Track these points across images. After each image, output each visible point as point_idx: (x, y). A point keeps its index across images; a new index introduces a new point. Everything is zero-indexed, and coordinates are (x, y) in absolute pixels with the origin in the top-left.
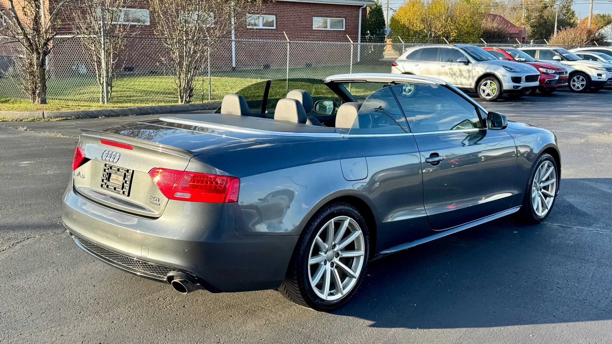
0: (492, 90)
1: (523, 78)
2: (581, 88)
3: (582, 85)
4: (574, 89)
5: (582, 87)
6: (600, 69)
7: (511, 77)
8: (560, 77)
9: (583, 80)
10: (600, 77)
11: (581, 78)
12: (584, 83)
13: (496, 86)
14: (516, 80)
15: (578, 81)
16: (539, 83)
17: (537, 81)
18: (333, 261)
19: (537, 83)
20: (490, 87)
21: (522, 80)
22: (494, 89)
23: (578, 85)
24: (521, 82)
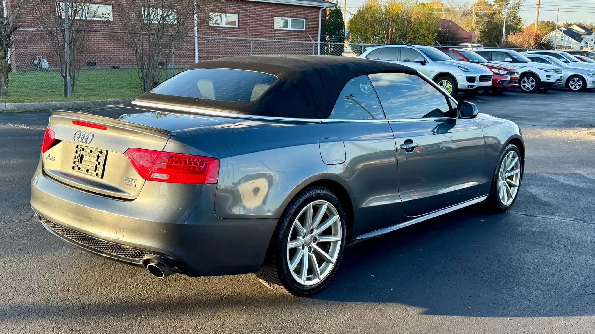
0: (448, 89)
1: (478, 78)
2: (531, 89)
3: (532, 86)
4: (525, 90)
5: (532, 87)
6: (548, 70)
7: (466, 77)
8: (511, 78)
9: (532, 81)
10: (549, 78)
11: (531, 79)
12: (534, 84)
13: (451, 85)
14: (471, 79)
15: (528, 82)
16: (492, 83)
17: (490, 81)
18: (310, 246)
19: (490, 83)
20: (446, 86)
21: (476, 80)
22: (449, 88)
23: (528, 86)
24: (476, 82)
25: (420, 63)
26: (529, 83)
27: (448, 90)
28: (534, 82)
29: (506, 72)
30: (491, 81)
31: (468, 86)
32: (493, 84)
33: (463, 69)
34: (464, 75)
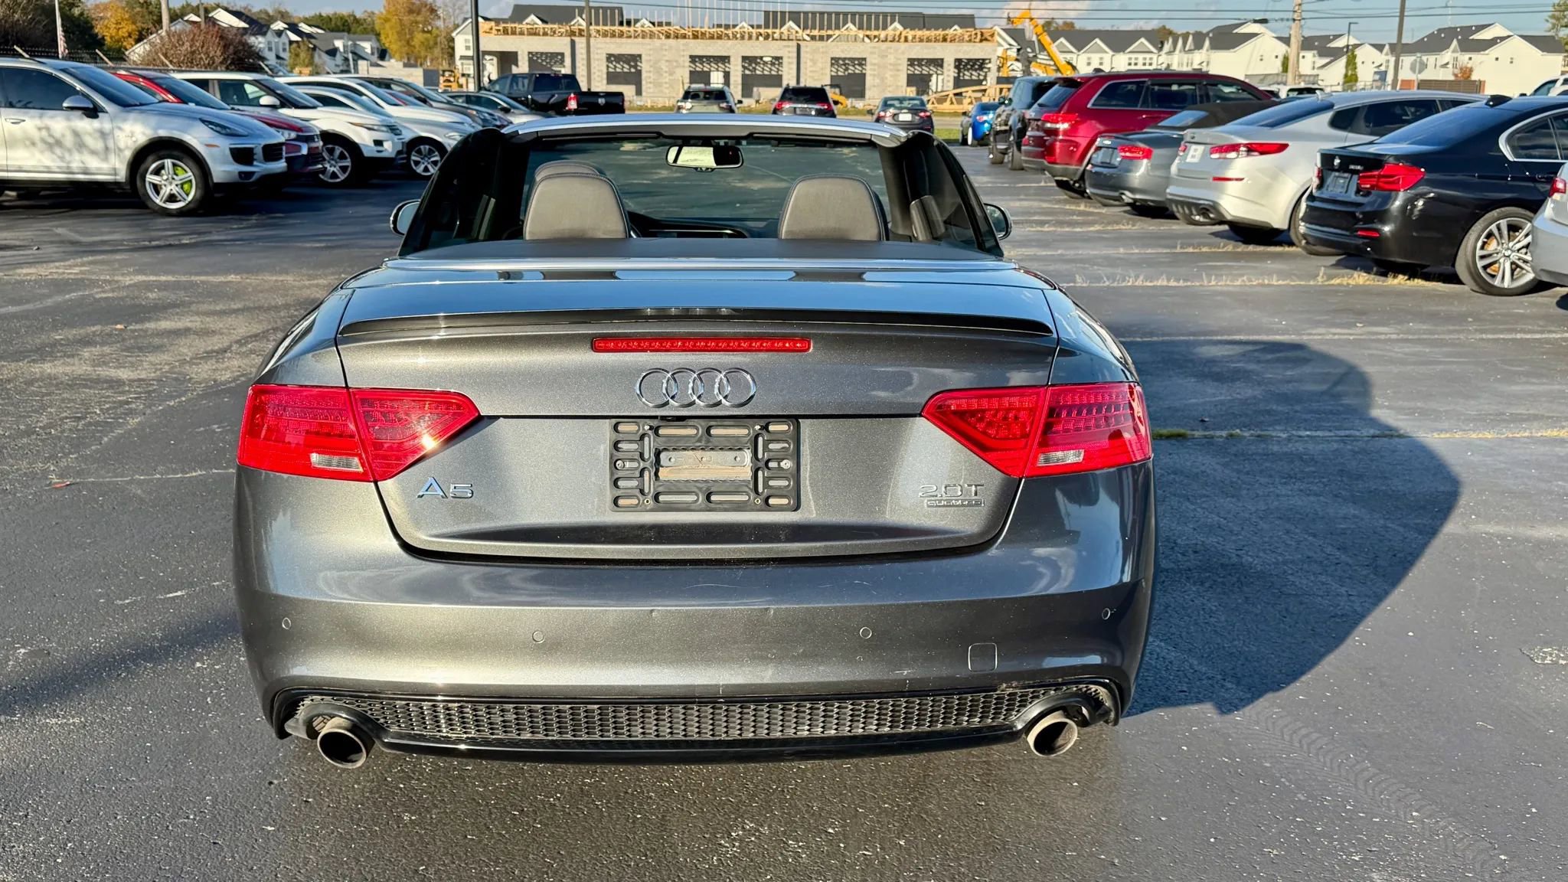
0: (182, 185)
1: (259, 151)
2: (342, 177)
3: (344, 169)
4: (326, 179)
5: (345, 172)
6: (376, 127)
7: (231, 149)
8: (310, 149)
9: (342, 157)
10: (380, 148)
11: (338, 150)
12: (347, 163)
13: (190, 173)
14: (242, 156)
15: (333, 159)
16: (285, 164)
17: (281, 158)
19: (280, 165)
20: (175, 177)
21: (255, 157)
22: (186, 182)
23: (332, 169)
24: (255, 163)
25: (79, 113)
26: (333, 162)
27: (182, 188)
28: (346, 158)
29: (293, 135)
30: (284, 160)
31: (240, 173)
32: (288, 166)
33: (218, 129)
34: (225, 144)
